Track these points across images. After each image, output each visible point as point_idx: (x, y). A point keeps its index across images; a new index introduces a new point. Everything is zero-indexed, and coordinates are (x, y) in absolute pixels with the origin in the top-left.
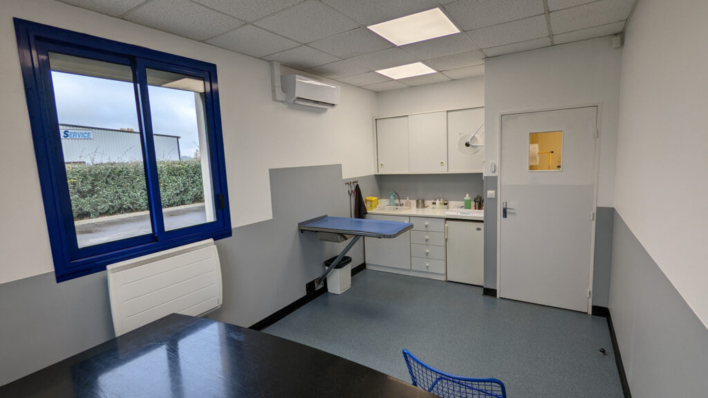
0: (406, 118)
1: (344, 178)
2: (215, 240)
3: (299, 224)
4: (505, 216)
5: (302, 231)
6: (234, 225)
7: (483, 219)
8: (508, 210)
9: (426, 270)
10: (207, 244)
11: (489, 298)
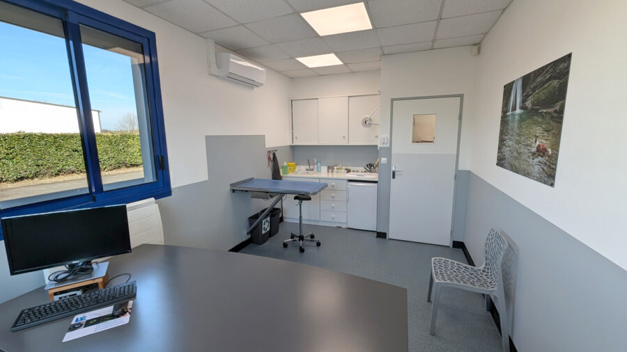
0: (316, 100)
1: (267, 146)
2: (156, 199)
3: (231, 185)
4: (394, 177)
5: (234, 191)
6: (173, 186)
7: (377, 180)
8: (396, 173)
9: (331, 220)
10: (150, 202)
11: (381, 240)
